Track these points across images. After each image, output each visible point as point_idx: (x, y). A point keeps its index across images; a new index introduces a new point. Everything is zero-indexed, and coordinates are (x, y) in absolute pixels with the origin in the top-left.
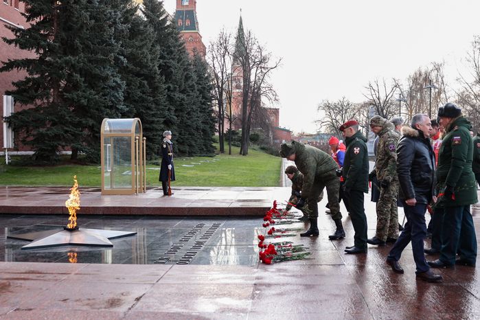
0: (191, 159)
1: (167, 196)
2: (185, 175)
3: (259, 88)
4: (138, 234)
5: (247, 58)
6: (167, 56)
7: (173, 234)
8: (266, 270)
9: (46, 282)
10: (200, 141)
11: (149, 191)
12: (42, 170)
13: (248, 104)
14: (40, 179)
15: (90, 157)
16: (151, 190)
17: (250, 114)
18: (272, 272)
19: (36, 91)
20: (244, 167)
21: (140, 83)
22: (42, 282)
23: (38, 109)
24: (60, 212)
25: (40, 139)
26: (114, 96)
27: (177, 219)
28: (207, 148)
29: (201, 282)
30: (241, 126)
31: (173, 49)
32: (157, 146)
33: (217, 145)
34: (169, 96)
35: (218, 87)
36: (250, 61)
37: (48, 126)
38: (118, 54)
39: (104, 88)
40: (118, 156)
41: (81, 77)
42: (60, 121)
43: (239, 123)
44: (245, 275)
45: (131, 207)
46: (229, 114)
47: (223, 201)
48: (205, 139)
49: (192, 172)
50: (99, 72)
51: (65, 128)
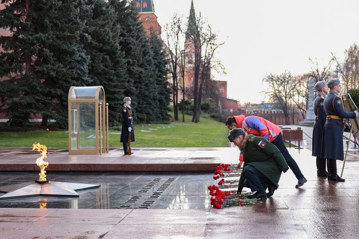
0: (148, 126)
1: (127, 156)
2: (143, 138)
3: (209, 63)
4: (101, 187)
5: (198, 35)
6: (126, 34)
7: (133, 187)
8: (217, 213)
9: (19, 223)
10: (157, 110)
11: (111, 151)
12: (16, 135)
13: (200, 76)
14: (14, 143)
15: (59, 123)
16: (113, 151)
17: (201, 85)
18: (223, 214)
19: (10, 65)
20: (196, 132)
21: (103, 58)
22: (15, 224)
23: (12, 80)
24: (32, 169)
25: (14, 107)
26: (79, 69)
27: (137, 174)
28: (162, 115)
29: (158, 223)
30: (193, 97)
31: (132, 27)
32: (118, 114)
33: (172, 114)
34: (129, 70)
35: (173, 62)
36: (201, 38)
37: (22, 96)
38: (83, 31)
39: (71, 62)
40: (83, 123)
41: (50, 52)
42: (32, 91)
43: (191, 94)
44: (198, 217)
45: (95, 164)
46: (182, 86)
47: (178, 159)
48: (161, 109)
49: (150, 136)
50: (66, 47)
51: (37, 97)
